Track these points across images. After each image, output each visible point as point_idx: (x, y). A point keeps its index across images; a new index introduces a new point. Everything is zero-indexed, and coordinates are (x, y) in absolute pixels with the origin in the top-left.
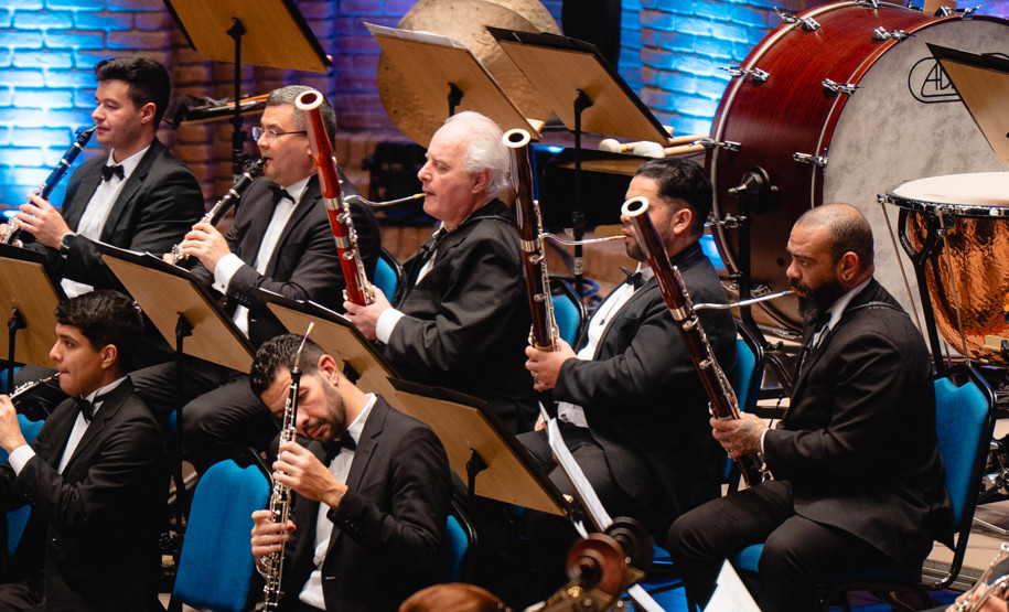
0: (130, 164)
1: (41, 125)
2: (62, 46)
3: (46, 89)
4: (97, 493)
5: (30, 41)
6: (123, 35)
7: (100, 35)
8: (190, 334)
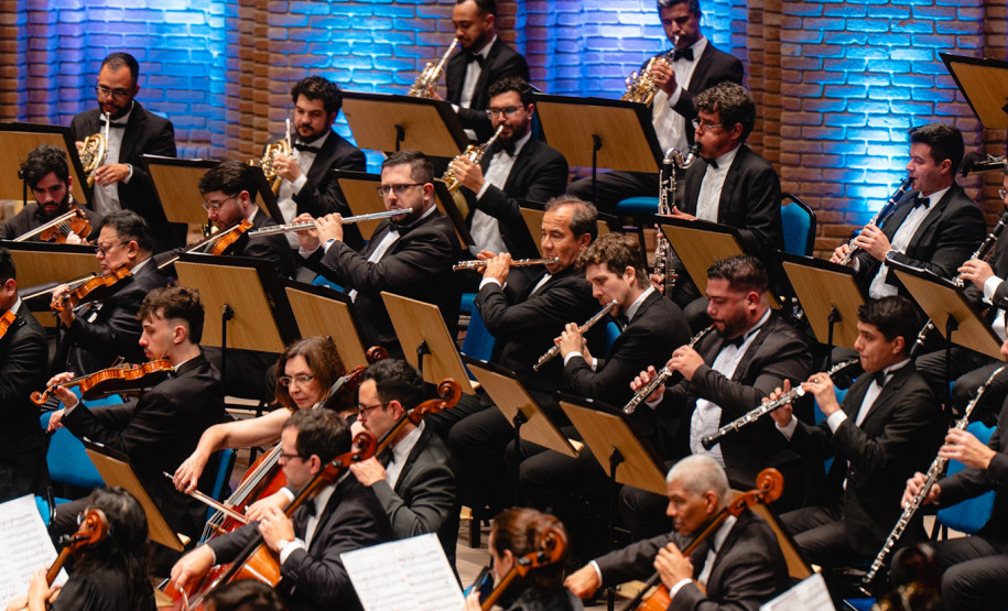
0: (935, 199)
1: (887, 168)
2: (903, 112)
3: (891, 143)
4: (891, 446)
5: (880, 108)
6: (947, 105)
7: (930, 105)
8: (956, 329)
